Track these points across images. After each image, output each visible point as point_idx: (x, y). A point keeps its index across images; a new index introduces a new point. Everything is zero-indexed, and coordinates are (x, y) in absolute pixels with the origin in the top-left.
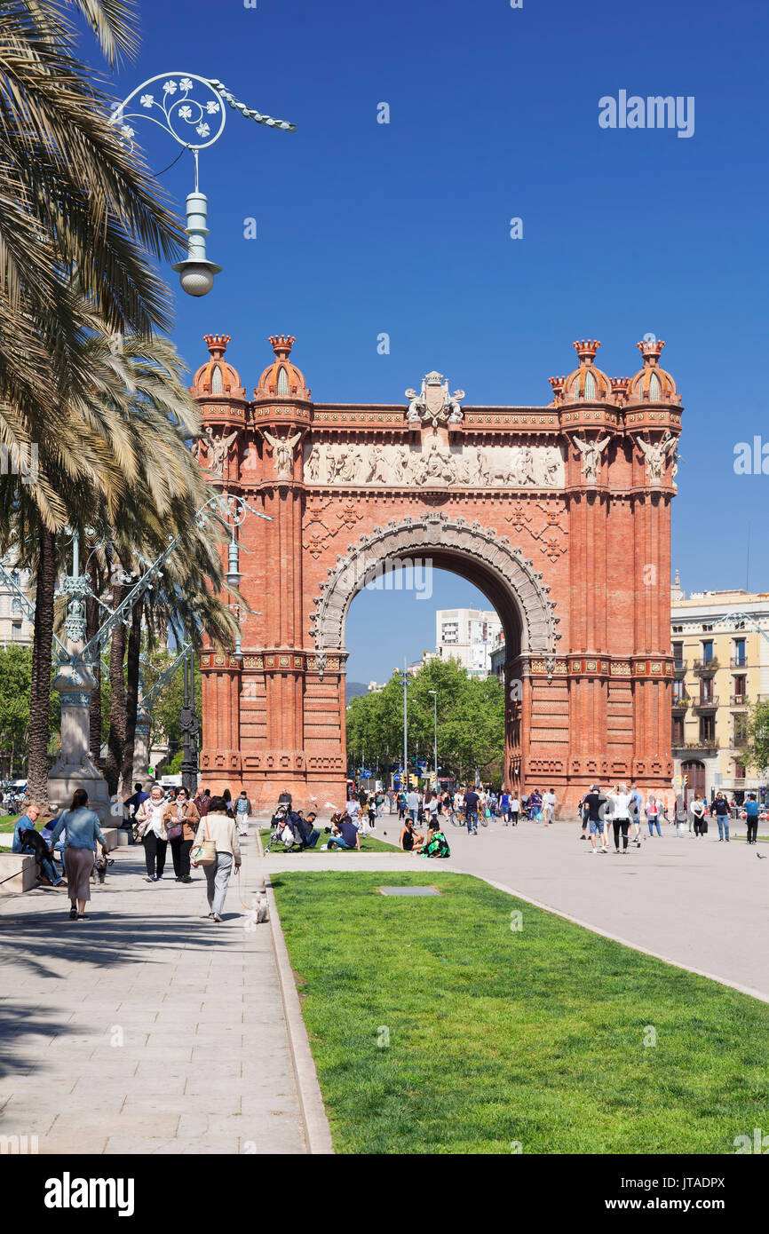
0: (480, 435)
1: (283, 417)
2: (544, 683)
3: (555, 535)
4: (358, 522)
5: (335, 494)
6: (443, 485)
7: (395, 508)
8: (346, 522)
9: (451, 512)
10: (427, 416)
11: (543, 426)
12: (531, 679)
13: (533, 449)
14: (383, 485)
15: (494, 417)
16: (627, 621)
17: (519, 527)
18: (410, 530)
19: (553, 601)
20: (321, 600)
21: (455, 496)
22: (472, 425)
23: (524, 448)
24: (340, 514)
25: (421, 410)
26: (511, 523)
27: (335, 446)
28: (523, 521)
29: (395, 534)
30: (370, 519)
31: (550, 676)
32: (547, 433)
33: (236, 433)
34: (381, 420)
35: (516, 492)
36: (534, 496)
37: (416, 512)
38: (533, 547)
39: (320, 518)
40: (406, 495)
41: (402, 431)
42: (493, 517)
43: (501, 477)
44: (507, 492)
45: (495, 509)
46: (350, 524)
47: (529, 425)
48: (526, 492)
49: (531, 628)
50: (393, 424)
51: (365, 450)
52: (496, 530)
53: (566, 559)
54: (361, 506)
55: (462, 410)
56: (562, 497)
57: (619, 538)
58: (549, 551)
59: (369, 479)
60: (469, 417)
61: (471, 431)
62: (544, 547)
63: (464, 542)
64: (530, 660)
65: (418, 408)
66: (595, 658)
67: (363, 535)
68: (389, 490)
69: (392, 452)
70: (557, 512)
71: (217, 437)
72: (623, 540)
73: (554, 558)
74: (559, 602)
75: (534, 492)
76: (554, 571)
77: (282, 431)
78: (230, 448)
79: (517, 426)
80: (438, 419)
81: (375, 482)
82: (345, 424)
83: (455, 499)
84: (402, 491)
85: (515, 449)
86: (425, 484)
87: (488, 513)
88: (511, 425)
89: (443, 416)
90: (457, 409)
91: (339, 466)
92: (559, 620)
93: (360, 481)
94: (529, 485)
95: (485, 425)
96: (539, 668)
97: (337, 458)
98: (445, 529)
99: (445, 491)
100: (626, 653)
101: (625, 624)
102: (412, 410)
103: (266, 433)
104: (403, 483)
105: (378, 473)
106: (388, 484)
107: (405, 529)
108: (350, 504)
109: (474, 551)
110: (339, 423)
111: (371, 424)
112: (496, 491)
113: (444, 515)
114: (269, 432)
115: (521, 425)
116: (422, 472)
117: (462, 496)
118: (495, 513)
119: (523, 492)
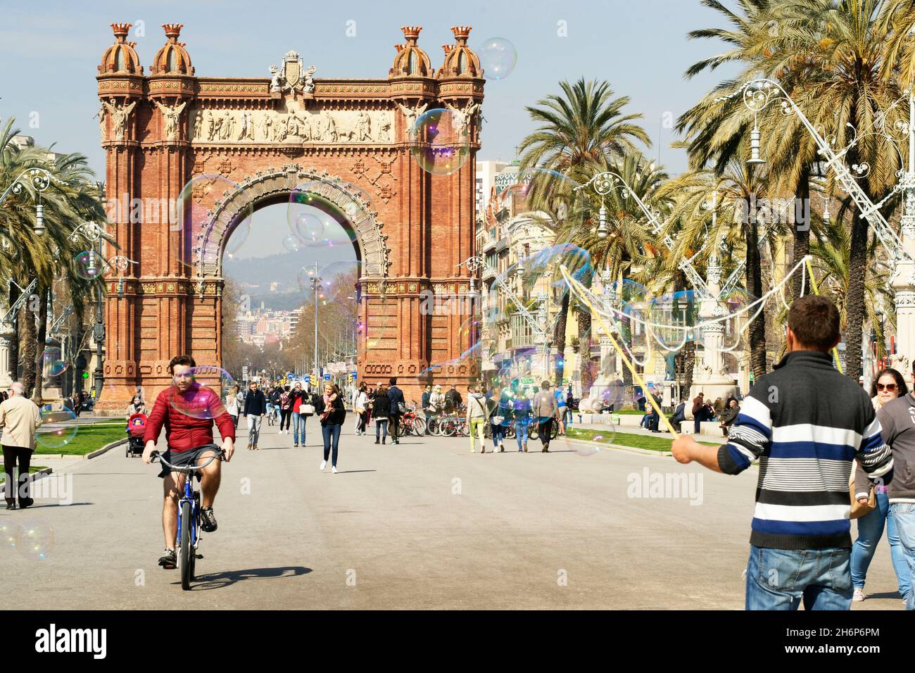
0: (328, 101)
1: (172, 90)
2: (377, 301)
3: (387, 181)
4: (233, 172)
5: (214, 150)
6: (298, 142)
7: (261, 161)
8: (222, 172)
9: (307, 164)
10: (287, 86)
11: (377, 94)
12: (367, 298)
13: (370, 112)
14: (251, 142)
15: (340, 87)
16: (443, 250)
17: (358, 175)
18: (274, 178)
19: (385, 235)
20: (202, 237)
21: (308, 150)
22: (322, 94)
23: (364, 112)
24: (218, 166)
25: (281, 82)
26: (352, 172)
27: (214, 111)
28: (361, 170)
29: (262, 182)
30: (241, 170)
31: (382, 296)
32: (380, 100)
33: (134, 103)
34: (250, 90)
35: (356, 147)
36: (370, 150)
37: (279, 164)
38: (370, 191)
39: (201, 169)
40: (269, 150)
41: (267, 99)
42: (338, 167)
43: (345, 135)
44: (349, 147)
45: (340, 161)
46: (225, 174)
47: (366, 93)
48: (364, 147)
49: (368, 257)
50: (259, 93)
51: (238, 113)
52: (341, 178)
53: (396, 200)
54: (235, 160)
55: (314, 82)
56: (393, 150)
57: (437, 183)
58: (382, 195)
59: (241, 139)
60: (319, 87)
61: (321, 99)
62: (378, 191)
63: (316, 188)
64: (367, 282)
65: (279, 80)
66: (416, 282)
67: (235, 183)
68: (255, 147)
69: (259, 116)
70: (388, 162)
71: (119, 106)
72: (440, 185)
73: (386, 200)
74: (390, 235)
75: (370, 147)
76: (386, 210)
77: (170, 101)
78: (130, 115)
79: (356, 94)
80: (295, 89)
81: (246, 140)
82: (222, 93)
83: (308, 152)
84: (266, 147)
85: (357, 112)
86: (285, 141)
87: (334, 164)
88: (352, 93)
89: (299, 87)
90: (309, 81)
91: (217, 127)
92: (390, 250)
93: (234, 140)
94: (367, 141)
95: (332, 93)
96: (373, 289)
97: (216, 120)
98: (302, 177)
99: (299, 147)
100: (441, 276)
101: (442, 253)
102: (275, 83)
103: (158, 103)
104: (268, 141)
105: (248, 133)
106: (256, 142)
107: (268, 178)
108: (226, 158)
109: (323, 195)
110: (217, 93)
111: (242, 94)
112: (341, 147)
113: (300, 165)
114: (161, 103)
115: (360, 93)
116: (282, 132)
117: (314, 150)
118: (340, 164)
119: (361, 147)
